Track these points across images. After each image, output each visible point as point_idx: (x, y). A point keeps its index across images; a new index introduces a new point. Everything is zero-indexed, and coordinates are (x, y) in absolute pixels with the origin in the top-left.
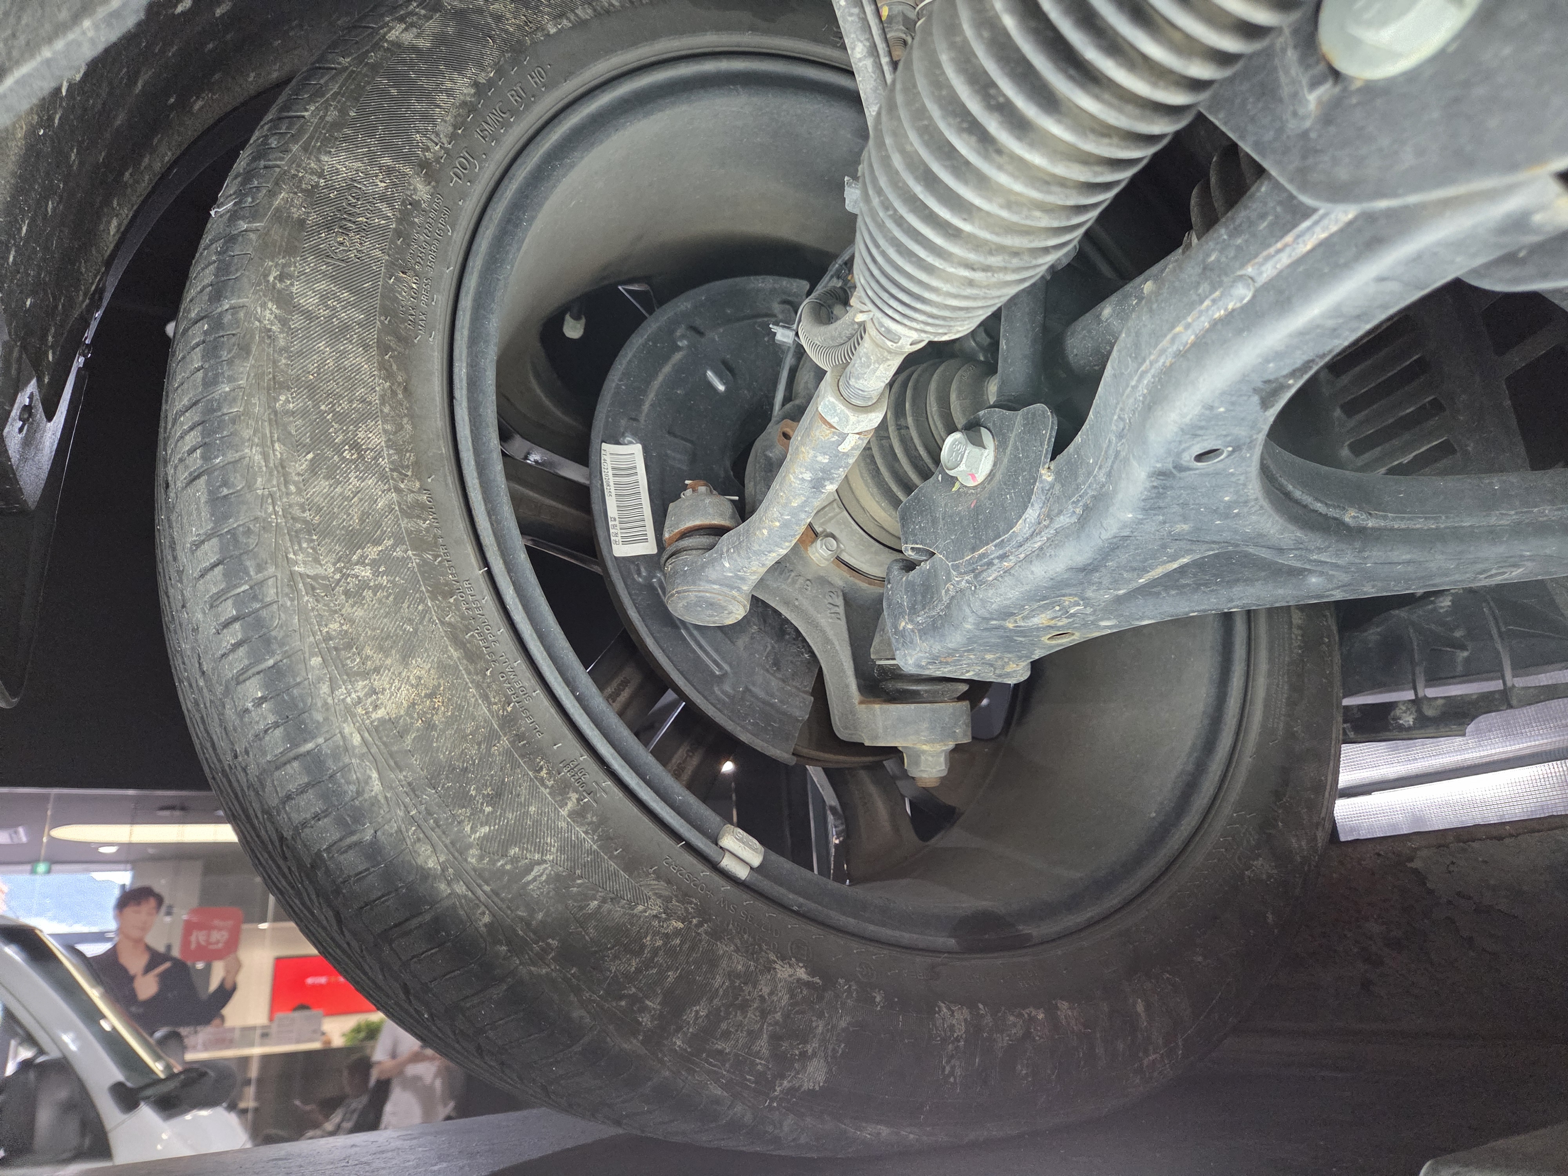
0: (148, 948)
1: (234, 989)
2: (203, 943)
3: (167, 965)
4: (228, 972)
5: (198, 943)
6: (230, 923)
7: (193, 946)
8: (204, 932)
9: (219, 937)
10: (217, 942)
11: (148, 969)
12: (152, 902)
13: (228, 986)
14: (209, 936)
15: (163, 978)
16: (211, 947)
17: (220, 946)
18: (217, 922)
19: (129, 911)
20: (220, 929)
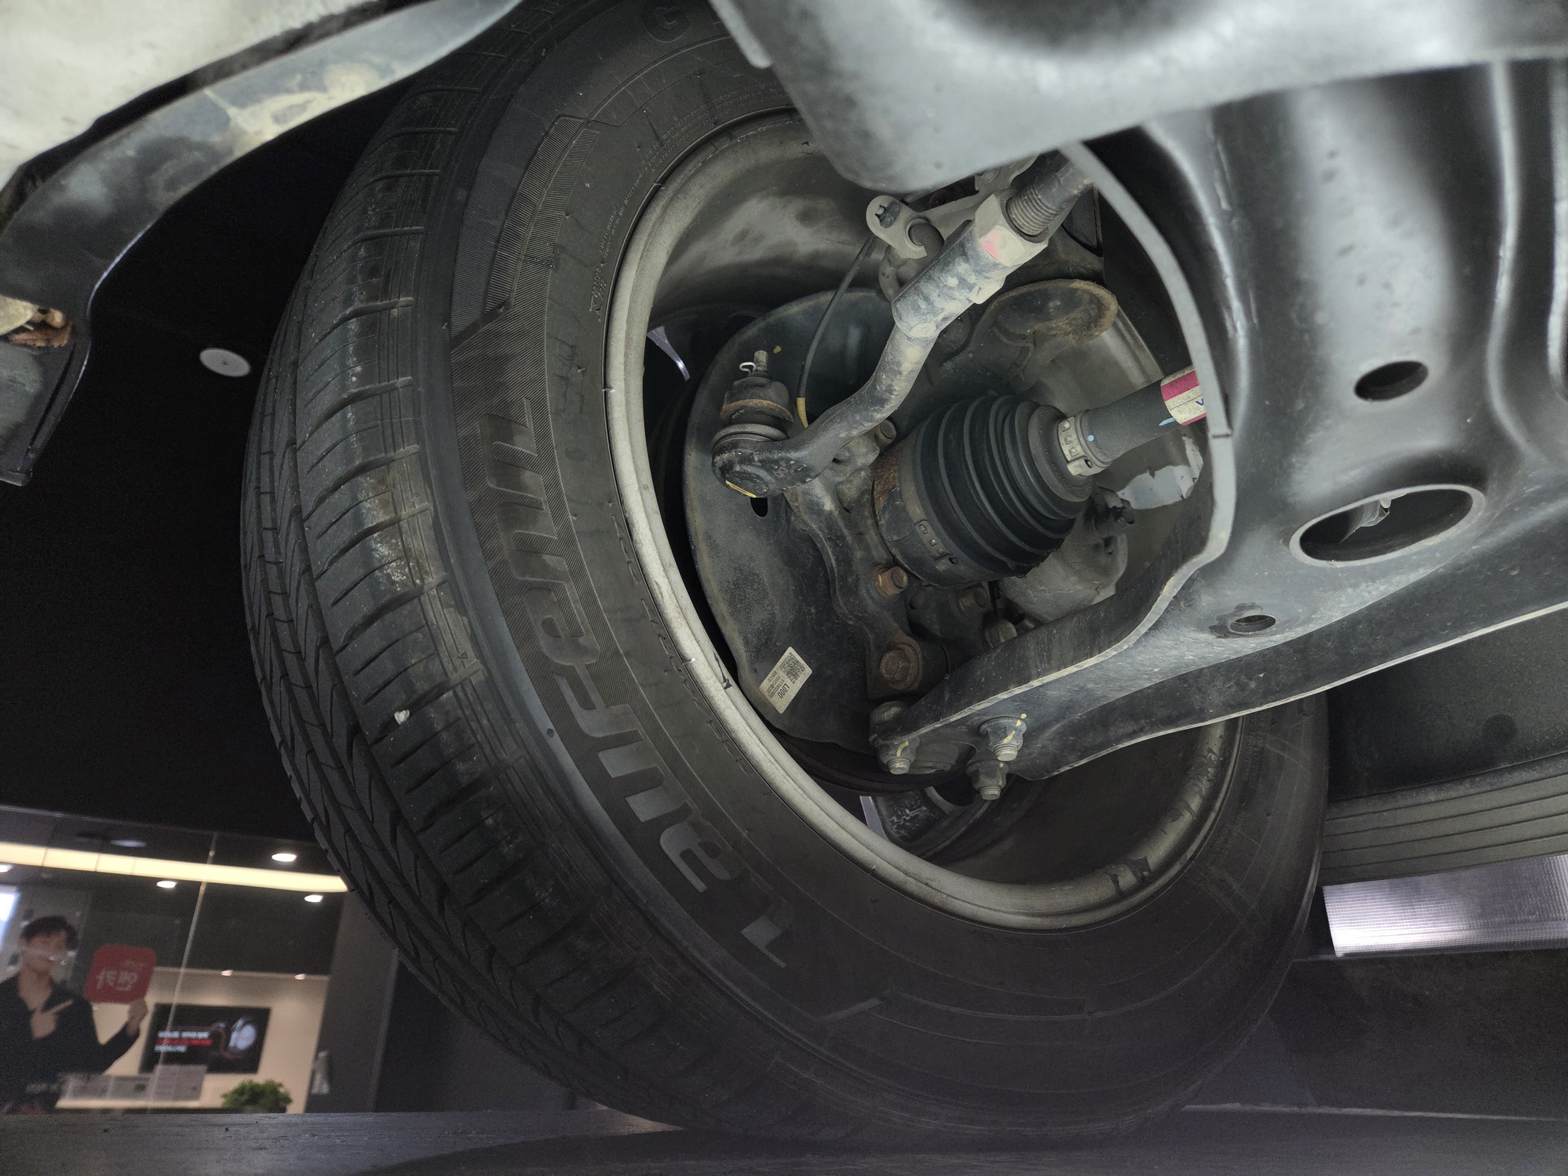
0: (51, 982)
1: (136, 1035)
2: (111, 984)
3: (69, 1003)
4: (132, 1018)
5: (106, 984)
6: (142, 965)
7: (99, 986)
8: (113, 972)
9: (128, 978)
10: (127, 983)
11: (48, 1006)
12: (63, 935)
13: (131, 1032)
14: (118, 976)
15: (61, 1015)
16: (121, 989)
17: (128, 988)
18: (128, 963)
19: (37, 940)
20: (130, 970)
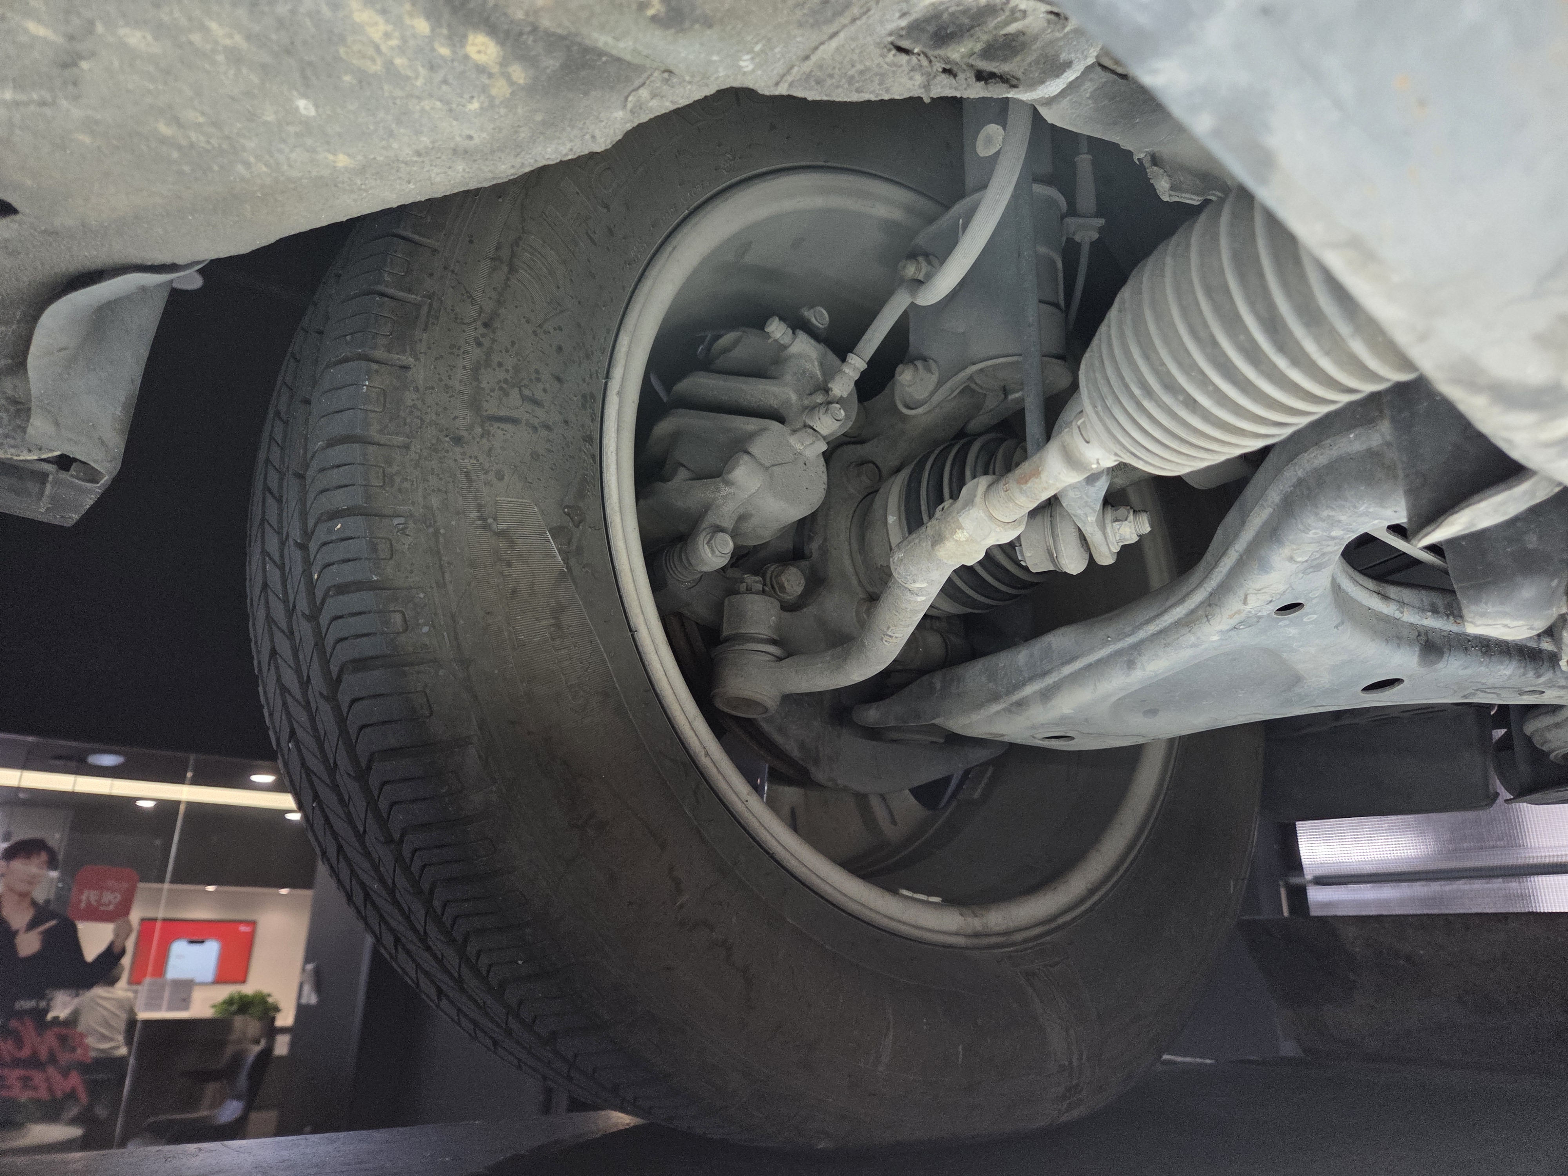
0: (34, 903)
1: (123, 952)
2: (95, 903)
3: (53, 923)
4: (117, 935)
5: (89, 903)
6: (125, 885)
7: (83, 905)
8: (97, 892)
9: (111, 898)
10: (110, 903)
11: (32, 925)
12: (44, 856)
13: (116, 950)
14: (101, 896)
15: (47, 935)
16: (105, 908)
17: (112, 907)
18: (110, 883)
20: (112, 890)
